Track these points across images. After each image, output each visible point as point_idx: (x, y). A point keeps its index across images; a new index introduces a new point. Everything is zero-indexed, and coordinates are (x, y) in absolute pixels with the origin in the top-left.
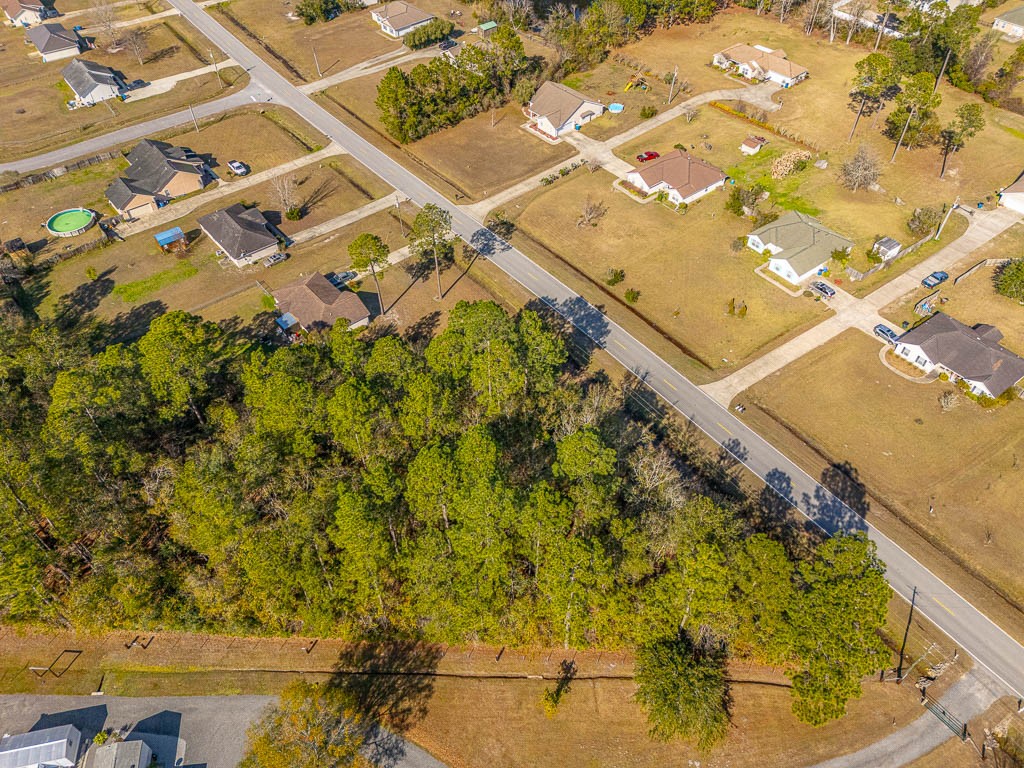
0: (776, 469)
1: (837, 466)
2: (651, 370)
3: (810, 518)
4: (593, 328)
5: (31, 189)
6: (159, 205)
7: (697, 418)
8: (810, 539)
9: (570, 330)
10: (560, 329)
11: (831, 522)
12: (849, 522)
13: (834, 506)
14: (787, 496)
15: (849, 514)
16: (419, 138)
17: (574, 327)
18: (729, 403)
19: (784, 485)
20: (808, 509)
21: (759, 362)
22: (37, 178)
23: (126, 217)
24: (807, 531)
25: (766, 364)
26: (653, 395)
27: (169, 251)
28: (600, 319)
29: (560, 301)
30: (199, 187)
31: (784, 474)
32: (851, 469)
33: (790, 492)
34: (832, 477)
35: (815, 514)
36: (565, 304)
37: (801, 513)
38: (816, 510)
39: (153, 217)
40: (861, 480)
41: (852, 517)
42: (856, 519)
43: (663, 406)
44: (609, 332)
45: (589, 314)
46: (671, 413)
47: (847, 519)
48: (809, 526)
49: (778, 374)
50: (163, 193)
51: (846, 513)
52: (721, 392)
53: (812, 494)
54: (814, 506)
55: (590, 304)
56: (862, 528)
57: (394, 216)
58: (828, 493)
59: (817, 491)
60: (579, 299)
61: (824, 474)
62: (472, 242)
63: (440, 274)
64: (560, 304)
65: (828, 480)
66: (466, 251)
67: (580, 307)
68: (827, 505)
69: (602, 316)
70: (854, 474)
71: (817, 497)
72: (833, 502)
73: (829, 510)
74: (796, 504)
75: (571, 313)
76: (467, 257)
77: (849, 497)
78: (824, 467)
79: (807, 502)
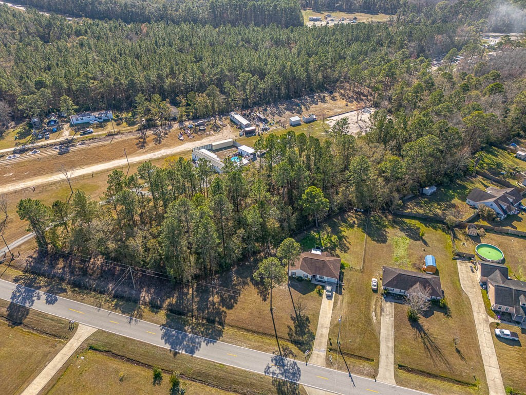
0: (53, 304)
1: (20, 324)
2: (128, 325)
3: (38, 291)
4: (173, 336)
7: (96, 311)
8: (40, 284)
9: (186, 328)
10: (193, 327)
11: (28, 294)
14: (48, 295)
17: (185, 331)
18: (79, 328)
19: (49, 299)
20: (38, 294)
21: (60, 366)
26: (123, 312)
28: (171, 344)
29: (203, 344)
31: (49, 304)
33: (47, 297)
34: (23, 316)
35: (36, 293)
36: (199, 343)
37: (41, 292)
41: (18, 299)
42: (15, 300)
43: (116, 309)
44: (162, 338)
45: (180, 345)
46: (111, 307)
47: (20, 298)
48: (39, 288)
51: (20, 300)
52: (84, 333)
53: (36, 301)
54: (35, 296)
55: (184, 352)
56: (14, 296)
57: (368, 359)
58: (27, 305)
59: (32, 304)
60: (192, 352)
61: (27, 315)
62: (295, 364)
63: (288, 327)
64: (202, 343)
65: (26, 313)
66: (291, 352)
67: (189, 347)
68: (28, 300)
69: (171, 347)
70: (10, 324)
71: (33, 301)
72: (25, 302)
73: (28, 298)
74: (44, 294)
75: (192, 340)
76: (286, 349)
77: (16, 308)
78: (27, 319)
79: (39, 297)
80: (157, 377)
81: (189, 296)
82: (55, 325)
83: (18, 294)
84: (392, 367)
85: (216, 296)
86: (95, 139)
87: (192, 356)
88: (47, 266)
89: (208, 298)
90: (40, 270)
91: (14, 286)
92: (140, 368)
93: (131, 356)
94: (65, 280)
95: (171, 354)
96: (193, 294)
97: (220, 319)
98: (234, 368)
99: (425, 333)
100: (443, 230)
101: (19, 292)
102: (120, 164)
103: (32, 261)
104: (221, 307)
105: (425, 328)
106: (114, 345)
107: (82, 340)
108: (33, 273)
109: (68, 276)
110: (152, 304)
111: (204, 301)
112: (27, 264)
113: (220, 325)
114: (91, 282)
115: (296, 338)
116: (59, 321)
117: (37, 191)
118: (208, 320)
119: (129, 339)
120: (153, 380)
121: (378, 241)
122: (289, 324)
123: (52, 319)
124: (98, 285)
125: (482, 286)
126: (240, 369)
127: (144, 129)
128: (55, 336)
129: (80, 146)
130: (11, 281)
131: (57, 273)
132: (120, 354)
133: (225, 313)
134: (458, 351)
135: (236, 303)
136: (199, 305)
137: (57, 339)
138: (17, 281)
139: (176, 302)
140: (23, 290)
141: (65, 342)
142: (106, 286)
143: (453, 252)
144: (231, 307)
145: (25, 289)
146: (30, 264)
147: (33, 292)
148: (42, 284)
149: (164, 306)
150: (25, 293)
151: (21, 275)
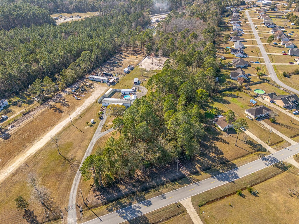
0: (152, 204)
3: (133, 205)
4: (222, 177)
8: (127, 202)
9: (221, 171)
10: (222, 169)
11: (130, 210)
12: (128, 215)
13: (134, 214)
14: (142, 203)
15: (130, 217)
17: (223, 173)
18: (182, 203)
19: (146, 204)
20: (136, 206)
23: (263, 98)
24: (129, 203)
26: (189, 184)
28: (226, 180)
31: (149, 206)
33: (143, 204)
34: (145, 221)
35: (134, 207)
37: (135, 204)
38: (135, 208)
39: (265, 102)
41: (129, 217)
42: (128, 218)
43: (183, 185)
44: (220, 181)
45: (230, 178)
46: (180, 186)
47: (129, 215)
48: (130, 204)
50: (274, 100)
51: (131, 216)
53: (140, 210)
54: (136, 208)
55: (235, 180)
56: (125, 218)
57: (281, 141)
58: (139, 215)
59: (141, 212)
60: (238, 177)
61: (147, 218)
62: (269, 156)
63: (249, 147)
64: (235, 172)
65: (144, 218)
66: (263, 154)
67: (233, 177)
68: (135, 212)
69: (228, 181)
71: (139, 211)
72: (136, 215)
73: (133, 212)
74: (138, 204)
75: (230, 174)
76: (260, 154)
77: (136, 221)
78: (149, 220)
79: (138, 207)
80: (241, 195)
81: (202, 160)
82: (169, 211)
83: (125, 215)
84: (289, 139)
85: (211, 153)
86: (17, 120)
87: (240, 179)
88: (115, 193)
89: (210, 156)
90: (114, 197)
91: (115, 213)
92: (230, 197)
93: (220, 196)
95: (232, 183)
96: (202, 159)
97: (225, 160)
98: (257, 171)
99: (281, 124)
100: (238, 91)
101: (123, 213)
102: (64, 126)
103: (102, 197)
104: (219, 156)
105: (279, 123)
106: (206, 198)
107: (191, 206)
108: (112, 201)
109: (135, 189)
110: (192, 173)
111: (209, 158)
112: (101, 200)
113: (228, 162)
114: (151, 183)
115: (256, 149)
116: (167, 208)
117: (31, 165)
118: (222, 164)
119: (209, 191)
120: (241, 197)
121: (228, 104)
122: (248, 146)
123: (163, 210)
124: (157, 183)
125: (272, 102)
126: (260, 171)
127: (44, 102)
128: (175, 215)
129: (12, 129)
130: (108, 213)
131: (127, 192)
132: (214, 199)
133: (223, 157)
134: (294, 124)
135: (222, 151)
136: (211, 161)
137: (179, 216)
138: (110, 210)
139: (201, 165)
140: (124, 211)
141: (185, 213)
142: (161, 180)
143: (251, 96)
144: (222, 154)
145: (124, 210)
146: (103, 199)
147: (131, 207)
148: (128, 201)
149: (199, 170)
150: (128, 211)
151: (108, 207)
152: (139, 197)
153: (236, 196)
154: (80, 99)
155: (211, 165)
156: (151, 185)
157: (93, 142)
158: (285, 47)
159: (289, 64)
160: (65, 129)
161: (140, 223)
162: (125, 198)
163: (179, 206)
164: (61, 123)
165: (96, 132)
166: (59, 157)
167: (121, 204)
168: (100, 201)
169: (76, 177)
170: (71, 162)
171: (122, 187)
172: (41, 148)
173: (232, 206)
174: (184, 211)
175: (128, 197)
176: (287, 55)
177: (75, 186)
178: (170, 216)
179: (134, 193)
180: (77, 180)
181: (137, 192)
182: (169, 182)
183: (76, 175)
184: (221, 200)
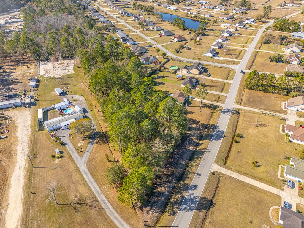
0: (198, 186)
1: (212, 202)
3: (186, 196)
4: (216, 137)
5: (178, 62)
6: (188, 73)
7: (202, 165)
8: (178, 198)
9: (211, 134)
11: (188, 202)
12: (191, 206)
13: (194, 202)
14: (190, 190)
15: (194, 206)
16: (251, 89)
17: (213, 134)
19: (193, 188)
20: (189, 195)
21: (237, 174)
22: (181, 61)
23: (181, 71)
24: (181, 197)
25: (238, 176)
26: (203, 155)
27: (177, 79)
28: (220, 138)
30: (197, 74)
31: (197, 188)
32: (214, 205)
33: (192, 190)
34: (206, 200)
35: (188, 197)
37: (186, 194)
38: (189, 197)
39: (185, 74)
40: (211, 209)
41: (193, 207)
42: (193, 208)
43: (201, 157)
44: (217, 140)
46: (199, 160)
48: (183, 197)
49: (237, 180)
50: (190, 71)
52: (216, 168)
53: (194, 195)
54: (190, 197)
55: (224, 134)
56: (191, 210)
57: (219, 97)
58: (198, 199)
59: (197, 197)
60: (224, 132)
61: (205, 198)
62: (224, 109)
63: (208, 109)
64: (218, 129)
65: (204, 199)
66: (220, 110)
67: (221, 133)
68: (193, 200)
69: (222, 138)
70: (212, 206)
71: (195, 197)
72: (196, 201)
73: (192, 201)
74: (188, 192)
75: (217, 132)
76: (218, 111)
77: (201, 205)
78: (208, 198)
79: (191, 195)
80: (236, 142)
82: (212, 182)
83: (188, 208)
84: (222, 93)
85: (192, 125)
88: (161, 198)
89: (194, 127)
90: (163, 202)
91: (180, 213)
92: (232, 147)
93: (227, 150)
94: (175, 186)
95: (225, 138)
97: (205, 125)
98: (229, 122)
100: (160, 72)
101: (186, 208)
103: (154, 209)
104: (199, 124)
105: (206, 85)
106: (222, 157)
107: (221, 168)
108: (165, 207)
109: (172, 184)
110: (196, 146)
111: (195, 129)
112: (156, 212)
113: (208, 125)
115: (213, 108)
116: (209, 180)
118: (206, 129)
119: (219, 151)
120: (238, 143)
121: (164, 84)
123: (208, 183)
124: (182, 168)
128: (219, 181)
130: (175, 217)
131: (169, 190)
132: (226, 154)
133: (202, 123)
134: (214, 83)
135: (197, 120)
136: (198, 130)
137: (221, 180)
138: (174, 214)
139: (195, 137)
140: (185, 206)
141: (222, 176)
142: (183, 164)
143: (172, 73)
144: (199, 122)
145: (184, 204)
146: (156, 210)
147: (186, 199)
148: (179, 196)
149: (198, 141)
150: (188, 203)
151: (168, 213)
152: (182, 187)
153: (235, 144)
154: (6, 137)
155: (201, 133)
156: (179, 172)
157: (85, 171)
158: (156, 30)
159: (170, 43)
160: (30, 177)
161: (204, 205)
162: (172, 196)
163: (214, 173)
164: (14, 174)
165: (75, 160)
166: (62, 207)
167: (176, 202)
168: (156, 214)
169: (107, 212)
170: (83, 203)
171: (162, 189)
172: (23, 214)
173: (240, 152)
174: (220, 175)
175: (173, 194)
176: (162, 36)
177: (117, 219)
178: (216, 185)
179: (174, 187)
180: (112, 213)
181: (176, 185)
182: (188, 162)
183: (106, 210)
184: (230, 152)
